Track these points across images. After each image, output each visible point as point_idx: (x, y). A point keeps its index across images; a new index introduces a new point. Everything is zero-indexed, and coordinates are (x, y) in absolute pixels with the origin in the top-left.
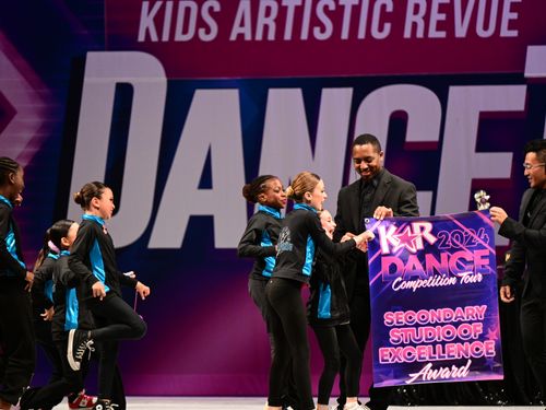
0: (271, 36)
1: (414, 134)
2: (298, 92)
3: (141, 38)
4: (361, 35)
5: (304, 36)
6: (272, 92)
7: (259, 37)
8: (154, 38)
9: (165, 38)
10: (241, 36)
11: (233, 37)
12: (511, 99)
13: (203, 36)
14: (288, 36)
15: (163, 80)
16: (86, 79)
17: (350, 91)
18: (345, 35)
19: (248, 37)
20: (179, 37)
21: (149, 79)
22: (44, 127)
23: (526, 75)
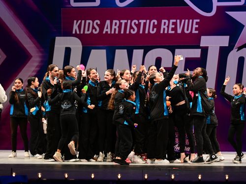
0: (117, 32)
2: (126, 51)
3: (74, 32)
4: (147, 32)
5: (128, 32)
6: (117, 50)
7: (113, 32)
8: (78, 32)
9: (82, 32)
10: (107, 32)
11: (104, 32)
12: (196, 53)
13: (94, 32)
14: (122, 32)
15: (81, 46)
16: (55, 46)
17: (143, 50)
18: (141, 32)
19: (109, 33)
20: (86, 32)
21: (76, 46)
22: (42, 62)
23: (201, 46)
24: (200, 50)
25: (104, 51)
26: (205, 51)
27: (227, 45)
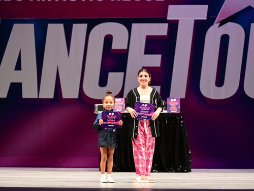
1: (115, 46)
2: (62, 26)
6: (50, 25)
12: (161, 30)
17: (85, 25)
23: (168, 19)
24: (167, 25)
25: (31, 26)
26: (173, 26)
27: (205, 18)
